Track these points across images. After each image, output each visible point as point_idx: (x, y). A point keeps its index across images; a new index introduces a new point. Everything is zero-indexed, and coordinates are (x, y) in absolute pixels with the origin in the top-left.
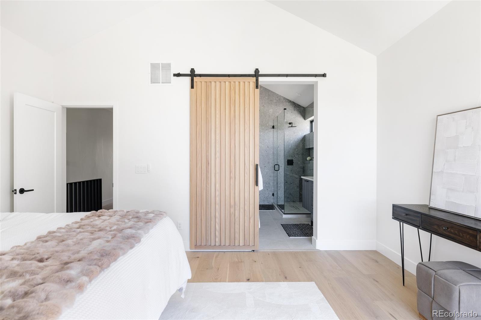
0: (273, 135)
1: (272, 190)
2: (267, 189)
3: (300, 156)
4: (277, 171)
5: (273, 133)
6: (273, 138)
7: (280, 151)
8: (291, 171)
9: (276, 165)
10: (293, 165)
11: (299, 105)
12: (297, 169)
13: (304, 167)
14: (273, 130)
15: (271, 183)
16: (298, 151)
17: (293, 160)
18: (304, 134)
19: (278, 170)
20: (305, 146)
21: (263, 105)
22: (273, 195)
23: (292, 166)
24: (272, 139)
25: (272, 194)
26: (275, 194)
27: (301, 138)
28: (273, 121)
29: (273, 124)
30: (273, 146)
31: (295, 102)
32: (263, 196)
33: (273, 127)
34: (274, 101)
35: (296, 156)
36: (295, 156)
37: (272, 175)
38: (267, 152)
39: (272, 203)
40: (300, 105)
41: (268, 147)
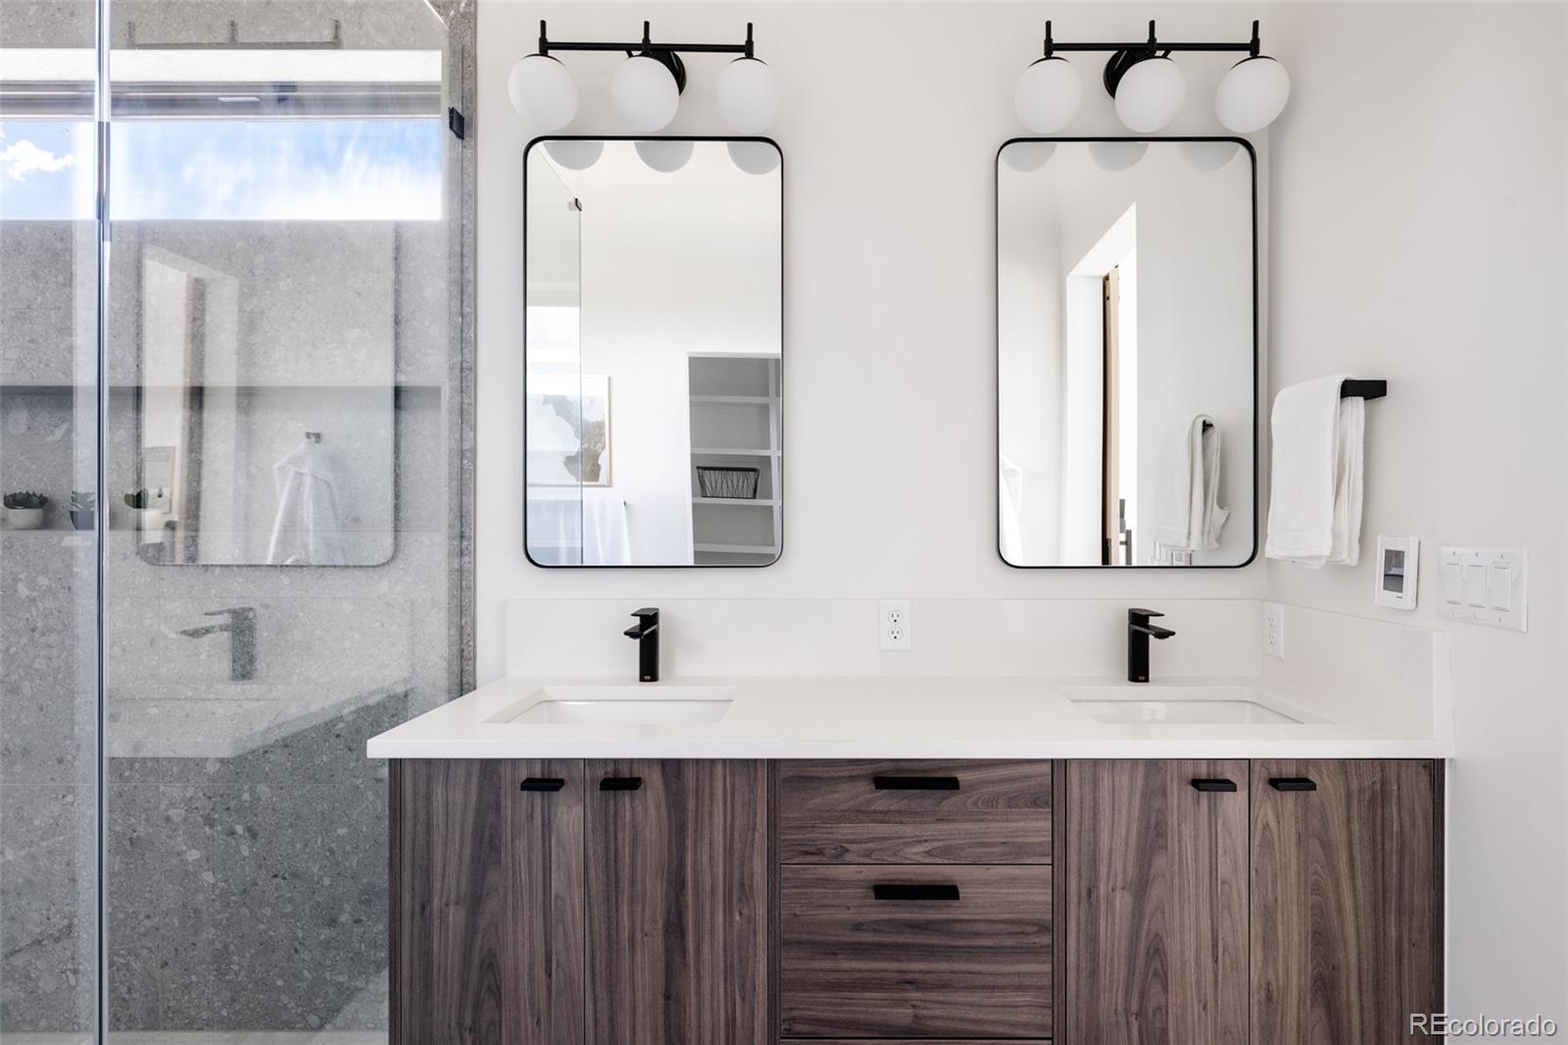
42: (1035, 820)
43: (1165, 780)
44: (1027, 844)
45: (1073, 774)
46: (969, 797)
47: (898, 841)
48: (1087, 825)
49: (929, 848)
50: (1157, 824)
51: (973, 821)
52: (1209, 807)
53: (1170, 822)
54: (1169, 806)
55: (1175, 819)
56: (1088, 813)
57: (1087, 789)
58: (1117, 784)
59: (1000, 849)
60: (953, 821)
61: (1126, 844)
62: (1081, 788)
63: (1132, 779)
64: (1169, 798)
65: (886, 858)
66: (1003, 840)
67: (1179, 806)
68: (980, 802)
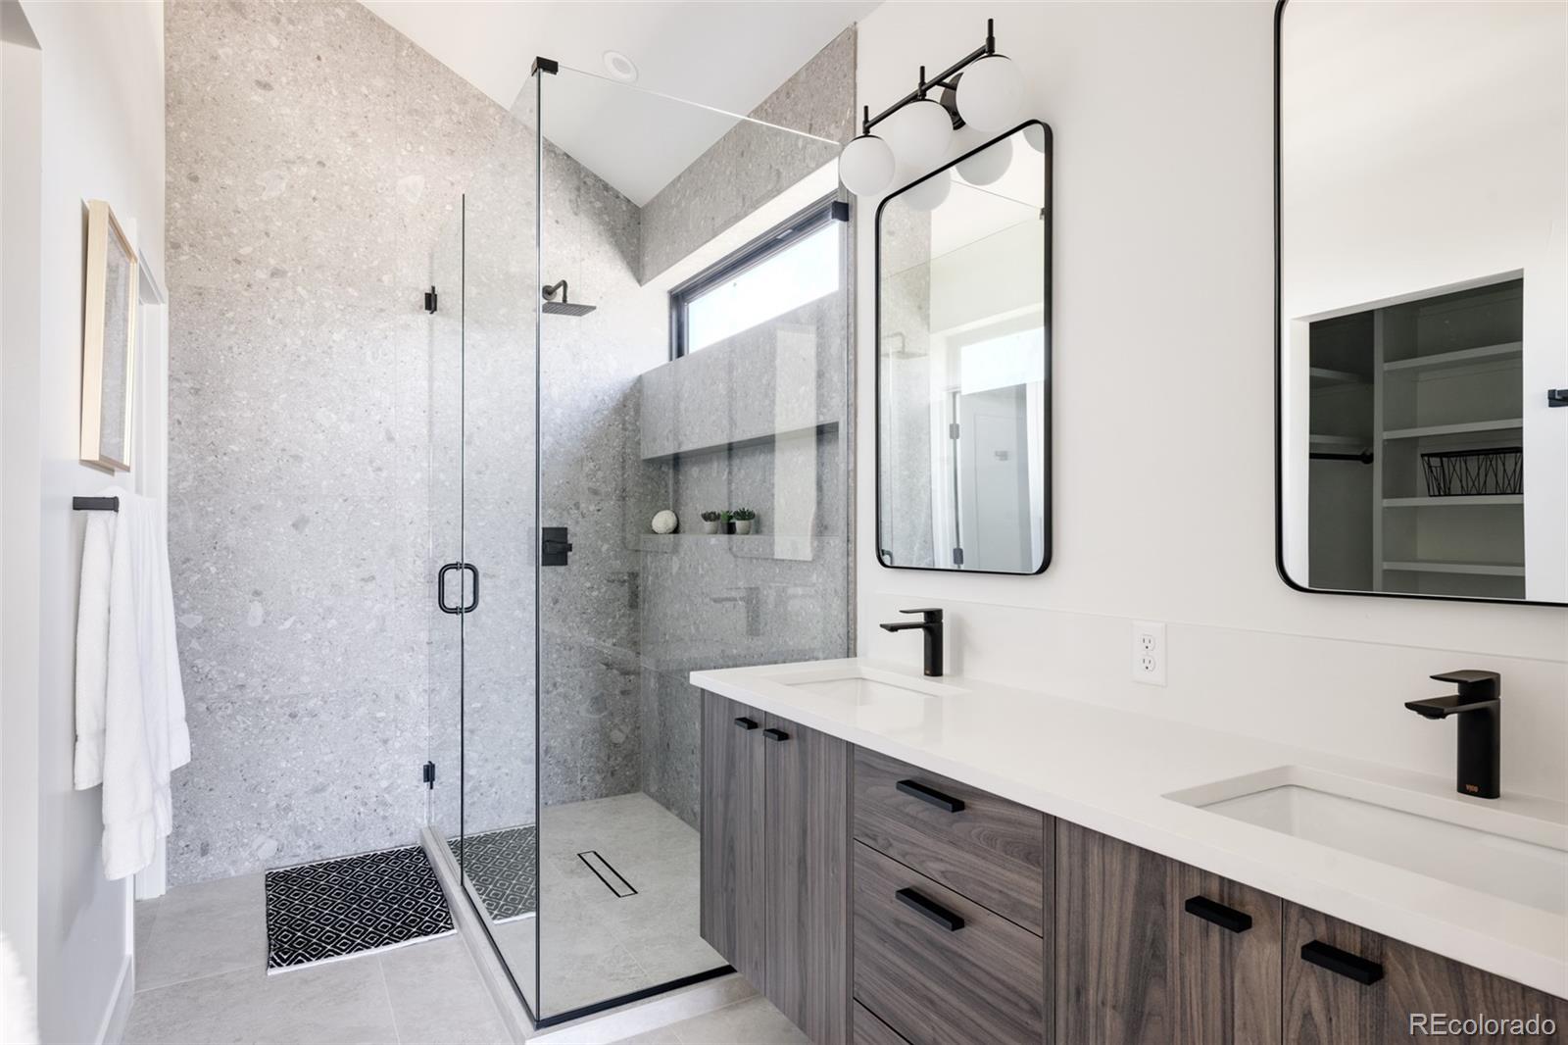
0: (431, 357)
1: (424, 744)
2: (385, 742)
3: (611, 504)
4: (455, 611)
5: (431, 343)
6: (431, 379)
7: (479, 473)
8: (556, 602)
9: (455, 566)
10: (564, 562)
11: (606, 187)
12: (591, 588)
13: (634, 575)
14: (431, 325)
15: (413, 695)
16: (600, 474)
17: (565, 530)
18: (637, 372)
19: (468, 603)
20: (639, 443)
21: (354, 134)
22: (429, 774)
23: (561, 569)
24: (425, 384)
25: (421, 775)
26: (447, 774)
27: (619, 396)
28: (431, 257)
29: (431, 279)
30: (431, 435)
31: (583, 163)
32: (350, 791)
33: (431, 302)
34: (438, 122)
35: (583, 505)
36: (577, 506)
37: (423, 636)
38: (384, 474)
39: (422, 837)
40: (611, 183)
41: (391, 439)
42: (1027, 877)
43: (1163, 884)
44: (1020, 902)
45: (1062, 836)
46: (974, 828)
47: (924, 851)
48: (1076, 903)
49: (943, 869)
50: (1154, 940)
51: (978, 855)
52: (1223, 947)
53: (1169, 944)
54: (1169, 921)
55: (1177, 945)
56: (1077, 893)
57: (1076, 860)
58: (1107, 867)
59: (995, 896)
60: (961, 848)
61: (1118, 950)
62: (1070, 857)
63: (1125, 868)
64: (1169, 913)
65: (915, 865)
66: (1001, 888)
67: (1181, 928)
68: (982, 836)
